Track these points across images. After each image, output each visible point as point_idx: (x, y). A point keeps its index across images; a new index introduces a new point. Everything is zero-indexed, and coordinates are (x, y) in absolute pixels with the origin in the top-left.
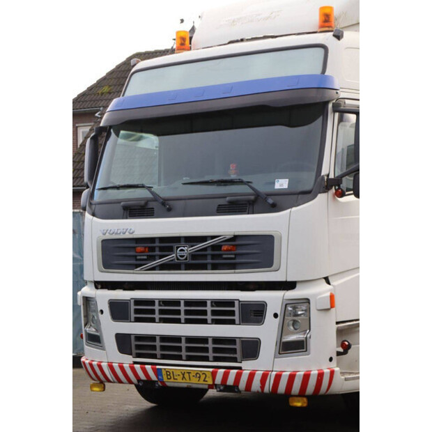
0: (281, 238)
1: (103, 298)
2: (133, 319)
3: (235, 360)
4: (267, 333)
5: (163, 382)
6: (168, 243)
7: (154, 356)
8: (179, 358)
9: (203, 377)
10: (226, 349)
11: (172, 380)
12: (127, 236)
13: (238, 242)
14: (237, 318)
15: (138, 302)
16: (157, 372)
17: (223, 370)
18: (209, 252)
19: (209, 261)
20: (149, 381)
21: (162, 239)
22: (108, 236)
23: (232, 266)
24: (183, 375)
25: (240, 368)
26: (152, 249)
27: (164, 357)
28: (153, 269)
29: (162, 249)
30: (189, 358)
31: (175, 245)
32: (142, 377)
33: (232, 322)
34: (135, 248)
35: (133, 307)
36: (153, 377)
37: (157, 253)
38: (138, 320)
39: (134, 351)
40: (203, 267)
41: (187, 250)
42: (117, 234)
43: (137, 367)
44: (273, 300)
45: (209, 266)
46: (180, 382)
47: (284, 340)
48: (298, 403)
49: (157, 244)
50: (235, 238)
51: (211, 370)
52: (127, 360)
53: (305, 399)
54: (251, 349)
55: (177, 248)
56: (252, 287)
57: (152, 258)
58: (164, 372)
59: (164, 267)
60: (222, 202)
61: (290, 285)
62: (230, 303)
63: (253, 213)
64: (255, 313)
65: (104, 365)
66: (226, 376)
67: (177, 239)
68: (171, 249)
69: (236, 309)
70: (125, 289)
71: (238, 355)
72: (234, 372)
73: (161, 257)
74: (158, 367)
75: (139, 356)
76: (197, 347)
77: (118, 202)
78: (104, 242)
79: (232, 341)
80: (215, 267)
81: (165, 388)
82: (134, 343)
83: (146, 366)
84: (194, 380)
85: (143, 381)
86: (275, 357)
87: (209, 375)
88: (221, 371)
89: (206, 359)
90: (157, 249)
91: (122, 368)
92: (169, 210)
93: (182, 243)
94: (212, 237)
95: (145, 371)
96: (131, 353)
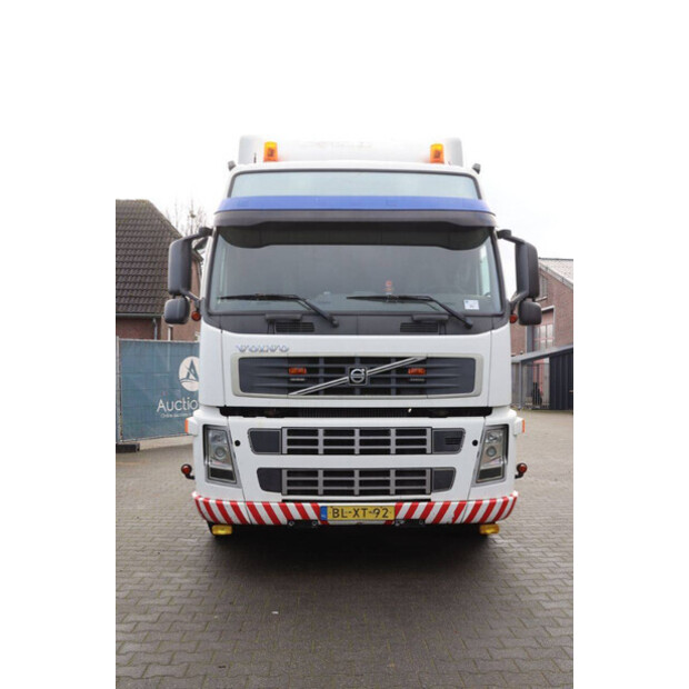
0: (482, 360)
1: (240, 427)
2: (285, 451)
3: (423, 492)
4: (464, 462)
5: (325, 521)
6: (337, 365)
7: (315, 493)
8: (351, 493)
9: (382, 513)
10: (412, 481)
11: (340, 518)
12: (278, 354)
14: (428, 447)
15: (292, 431)
16: (318, 511)
17: (409, 504)
18: (394, 375)
19: (393, 384)
20: (306, 520)
21: (328, 360)
22: (248, 354)
23: (421, 391)
24: (356, 512)
25: (429, 500)
26: (316, 370)
27: (326, 493)
28: (317, 393)
29: (327, 370)
30: (362, 493)
31: (348, 367)
32: (296, 515)
33: (423, 452)
34: (288, 368)
35: (285, 437)
36: (312, 515)
37: (321, 374)
38: (290, 452)
39: (285, 487)
40: (386, 392)
42: (262, 351)
43: (291, 506)
44: (472, 426)
45: (393, 391)
46: (350, 519)
47: (482, 468)
48: (489, 531)
49: (321, 364)
50: (428, 359)
51: (394, 504)
52: (275, 499)
54: (444, 479)
55: (351, 370)
56: (443, 413)
57: (316, 381)
58: (330, 510)
59: (331, 391)
60: (407, 320)
61: (485, 411)
62: (422, 431)
63: (445, 334)
64: (451, 441)
65: (242, 506)
66: (412, 509)
67: (350, 360)
68: (341, 371)
69: (428, 437)
70: (268, 416)
71: (427, 487)
72: (422, 505)
73: (326, 380)
74: (320, 505)
75: (290, 493)
76: (375, 482)
77: (262, 314)
78: (244, 360)
79: (421, 472)
80: (399, 392)
81: (325, 526)
82: (285, 478)
83: (304, 505)
85: (297, 521)
86: (472, 486)
87: (392, 511)
88: (407, 505)
89: (387, 493)
90: (322, 371)
92: (336, 326)
93: (357, 364)
94: (398, 359)
95: (302, 510)
96: (280, 490)
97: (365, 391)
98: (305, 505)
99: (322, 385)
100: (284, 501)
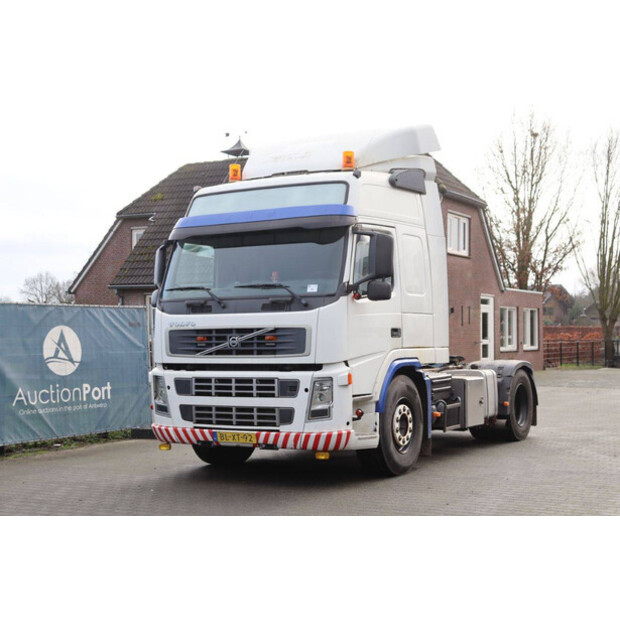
0: (311, 330)
1: (170, 376)
2: (194, 393)
3: (274, 425)
4: (299, 403)
5: (217, 442)
6: (223, 334)
7: (210, 422)
8: (231, 423)
9: (249, 438)
10: (267, 416)
11: (225, 441)
12: (190, 327)
13: (278, 334)
14: (276, 392)
15: (198, 380)
16: (213, 435)
17: (265, 433)
18: (255, 341)
19: (255, 347)
20: (206, 442)
21: (218, 331)
22: (174, 328)
23: (274, 352)
24: (234, 437)
25: (278, 431)
26: (210, 338)
27: (218, 423)
28: (211, 354)
29: (217, 338)
30: (238, 424)
31: (228, 335)
32: (201, 438)
33: (273, 396)
34: (195, 337)
35: (194, 384)
36: (210, 438)
37: (214, 341)
38: (198, 394)
39: (195, 418)
40: (250, 353)
41: (238, 339)
42: (181, 326)
43: (197, 431)
44: (305, 378)
45: (255, 352)
46: (231, 442)
47: (313, 408)
48: (322, 457)
49: (214, 334)
50: (276, 330)
51: (256, 432)
52: (189, 425)
53: (327, 454)
54: (287, 416)
55: (230, 337)
56: (288, 368)
57: (210, 345)
58: (219, 435)
59: (219, 353)
60: (267, 302)
61: (318, 367)
62: (271, 381)
63: (290, 310)
64: (290, 389)
65: (171, 430)
66: (267, 437)
67: (229, 331)
68: (225, 339)
69: (276, 385)
70: (187, 370)
71: (277, 421)
72: (273, 434)
73: (217, 344)
74: (214, 431)
75: (198, 422)
76: (245, 416)
77: (183, 301)
78: (171, 332)
79: (272, 410)
80: (260, 353)
81: (219, 446)
82: (194, 412)
83: (204, 430)
84: (243, 440)
85: (202, 442)
86: (306, 422)
87: (254, 437)
88: (263, 434)
89: (252, 424)
90: (214, 338)
91: (184, 431)
92: (224, 307)
93: (234, 334)
94: (258, 329)
95: (203, 434)
96: (191, 420)
97: (239, 352)
98: (206, 431)
99: (214, 348)
100: (196, 427)
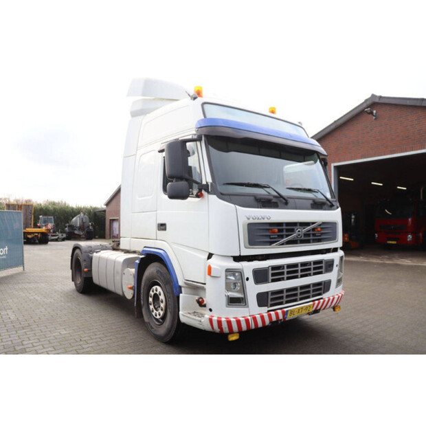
1: (248, 268)
2: (270, 281)
3: (321, 294)
6: (291, 226)
7: (281, 303)
8: (296, 300)
9: (308, 309)
11: (292, 316)
12: (266, 221)
13: (322, 226)
14: (324, 270)
15: (274, 268)
18: (311, 232)
19: (312, 237)
20: (276, 321)
21: (288, 224)
22: (251, 221)
24: (299, 311)
25: (322, 298)
26: (281, 230)
27: (287, 302)
28: (283, 244)
29: (288, 230)
30: (301, 300)
31: (295, 228)
32: (274, 318)
34: (269, 230)
35: (271, 272)
37: (284, 233)
38: (273, 281)
39: (269, 303)
40: (308, 241)
41: (302, 231)
42: (258, 219)
43: (272, 313)
44: (337, 257)
45: (311, 241)
46: (296, 315)
49: (284, 227)
50: (324, 223)
51: (312, 303)
52: (264, 310)
54: (328, 286)
55: (297, 230)
57: (282, 237)
58: (289, 312)
59: (289, 243)
60: (312, 202)
62: (321, 262)
67: (295, 224)
68: (292, 231)
69: (323, 265)
73: (287, 236)
74: (285, 310)
75: (272, 306)
76: (305, 292)
78: (250, 225)
80: (314, 241)
82: (270, 297)
86: (336, 288)
87: (312, 307)
88: (317, 302)
89: (309, 297)
90: (284, 231)
93: (298, 227)
94: (313, 223)
95: (276, 315)
96: (267, 306)
97: (302, 242)
98: (279, 311)
99: (285, 239)
100: (268, 311)
